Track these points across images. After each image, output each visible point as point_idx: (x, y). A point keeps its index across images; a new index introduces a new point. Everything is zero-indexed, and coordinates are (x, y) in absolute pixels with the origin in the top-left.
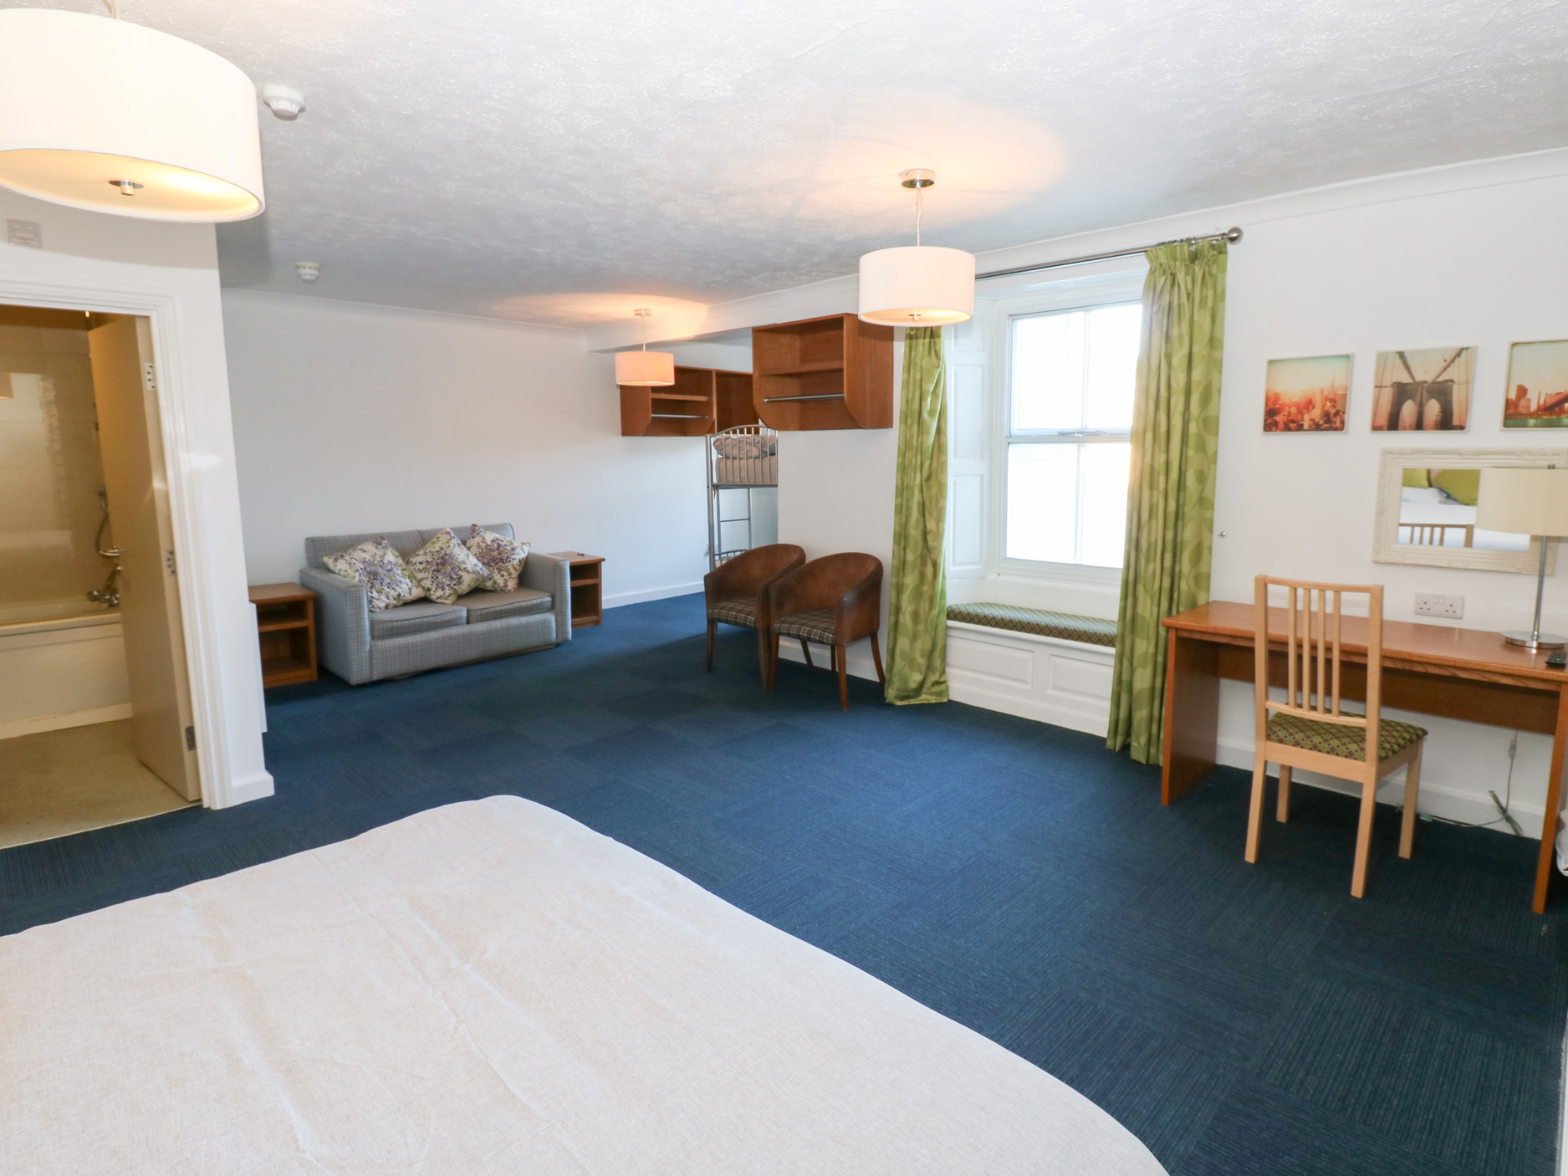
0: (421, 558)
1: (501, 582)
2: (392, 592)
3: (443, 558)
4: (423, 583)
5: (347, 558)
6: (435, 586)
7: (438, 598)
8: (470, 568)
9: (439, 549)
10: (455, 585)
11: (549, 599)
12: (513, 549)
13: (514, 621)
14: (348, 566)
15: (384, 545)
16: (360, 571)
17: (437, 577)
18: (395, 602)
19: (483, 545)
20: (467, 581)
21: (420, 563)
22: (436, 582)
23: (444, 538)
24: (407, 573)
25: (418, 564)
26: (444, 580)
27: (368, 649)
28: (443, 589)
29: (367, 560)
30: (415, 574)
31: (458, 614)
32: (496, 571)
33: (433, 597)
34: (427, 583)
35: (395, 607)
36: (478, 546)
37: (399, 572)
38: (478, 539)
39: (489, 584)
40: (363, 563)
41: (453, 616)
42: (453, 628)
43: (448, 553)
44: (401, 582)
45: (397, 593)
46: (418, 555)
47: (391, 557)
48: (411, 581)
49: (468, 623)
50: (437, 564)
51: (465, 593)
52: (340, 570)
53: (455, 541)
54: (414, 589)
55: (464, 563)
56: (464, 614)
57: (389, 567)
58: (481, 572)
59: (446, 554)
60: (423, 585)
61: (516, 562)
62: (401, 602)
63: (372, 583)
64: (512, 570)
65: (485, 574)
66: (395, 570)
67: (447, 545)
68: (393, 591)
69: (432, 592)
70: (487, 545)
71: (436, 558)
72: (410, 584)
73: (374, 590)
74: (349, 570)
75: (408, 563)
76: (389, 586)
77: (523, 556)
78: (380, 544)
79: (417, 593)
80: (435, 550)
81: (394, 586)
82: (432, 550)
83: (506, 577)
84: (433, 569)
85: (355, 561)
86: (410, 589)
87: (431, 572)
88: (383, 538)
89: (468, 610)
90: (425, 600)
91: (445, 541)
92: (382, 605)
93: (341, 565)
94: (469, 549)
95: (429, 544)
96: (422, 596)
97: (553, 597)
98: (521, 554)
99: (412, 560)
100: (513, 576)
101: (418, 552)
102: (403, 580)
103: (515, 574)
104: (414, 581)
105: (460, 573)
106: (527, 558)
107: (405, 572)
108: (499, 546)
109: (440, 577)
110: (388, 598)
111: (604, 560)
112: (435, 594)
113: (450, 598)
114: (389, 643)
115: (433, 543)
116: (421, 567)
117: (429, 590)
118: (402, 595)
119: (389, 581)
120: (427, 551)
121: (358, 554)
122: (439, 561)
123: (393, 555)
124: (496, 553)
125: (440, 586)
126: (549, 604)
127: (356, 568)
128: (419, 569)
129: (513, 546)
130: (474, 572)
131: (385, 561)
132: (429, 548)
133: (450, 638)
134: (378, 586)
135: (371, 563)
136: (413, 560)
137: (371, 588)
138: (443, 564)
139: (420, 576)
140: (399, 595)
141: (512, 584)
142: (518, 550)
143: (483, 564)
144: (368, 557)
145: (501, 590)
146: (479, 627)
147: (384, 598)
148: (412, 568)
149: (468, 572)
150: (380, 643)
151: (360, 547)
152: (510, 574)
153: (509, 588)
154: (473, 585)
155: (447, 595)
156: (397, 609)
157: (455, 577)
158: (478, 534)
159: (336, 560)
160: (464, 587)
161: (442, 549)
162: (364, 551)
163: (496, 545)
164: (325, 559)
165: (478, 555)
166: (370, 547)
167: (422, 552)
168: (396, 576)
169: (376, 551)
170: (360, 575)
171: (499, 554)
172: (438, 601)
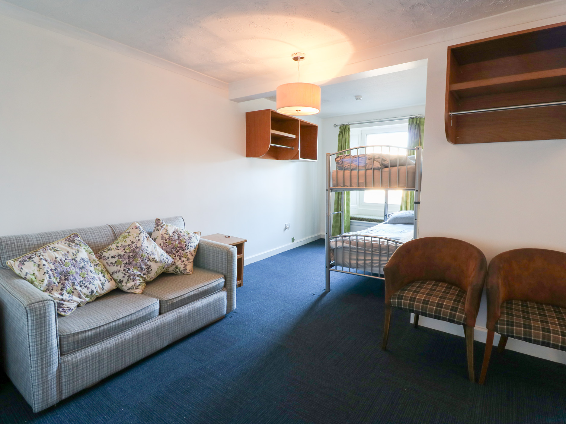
0: (113, 253)
1: (182, 267)
2: (85, 291)
3: (134, 251)
4: (115, 276)
5: (36, 259)
6: (126, 277)
7: (129, 289)
8: (157, 259)
9: (130, 243)
10: (144, 274)
11: (223, 280)
12: (189, 238)
13: (198, 304)
14: (36, 268)
15: (76, 242)
16: (50, 272)
17: (129, 269)
18: (88, 299)
19: (167, 236)
20: (155, 268)
21: (113, 257)
22: (128, 274)
23: (134, 233)
24: (100, 268)
25: (110, 258)
26: (135, 271)
27: (55, 370)
28: (134, 280)
29: (58, 259)
30: (108, 268)
31: (152, 308)
32: (178, 258)
33: (125, 288)
34: (119, 276)
35: (88, 303)
36: (163, 237)
37: (92, 269)
38: (162, 231)
39: (171, 270)
40: (54, 264)
41: (147, 311)
42: (147, 322)
43: (138, 246)
44: (93, 278)
45: (90, 290)
46: (110, 250)
47: (84, 253)
48: (104, 276)
49: (160, 314)
50: (129, 257)
51: (152, 279)
52: (26, 274)
53: (144, 235)
54: (107, 283)
55: (153, 254)
56: (157, 307)
57: (82, 265)
58: (167, 260)
59: (137, 247)
60: (116, 278)
61: (192, 249)
62: (93, 298)
63: (63, 284)
64: (190, 256)
65: (170, 262)
66: (88, 267)
67: (137, 238)
68: (86, 289)
69: (124, 284)
70: (170, 236)
71: (128, 251)
72: (102, 279)
73: (64, 292)
74: (37, 273)
75: (100, 258)
76: (81, 285)
77: (197, 243)
78: (73, 241)
79: (109, 286)
80: (126, 244)
81: (87, 284)
82: (124, 244)
83: (186, 262)
84: (125, 262)
85: (44, 262)
86: (103, 284)
87: (123, 265)
88: (76, 235)
89: (160, 301)
90: (117, 291)
91: (135, 235)
92: (73, 306)
93: (29, 268)
94: (155, 240)
95: (120, 238)
96: (114, 288)
97: (225, 278)
98: (194, 243)
99: (104, 254)
100: (190, 261)
101: (110, 246)
102: (96, 276)
103: (192, 259)
104: (106, 276)
105: (149, 263)
106: (199, 244)
107: (98, 267)
108: (179, 237)
109: (131, 270)
110: (80, 297)
111: (246, 241)
112: (125, 287)
113: (140, 287)
114: (80, 355)
115: (125, 237)
116: (113, 260)
117: (121, 282)
118: (95, 291)
119: (82, 279)
120: (119, 245)
121: (49, 254)
122: (131, 254)
123: (86, 251)
124: (177, 243)
125: (131, 277)
126: (223, 284)
127: (45, 270)
128: (112, 263)
129: (189, 236)
130: (161, 262)
131: (78, 259)
132: (121, 242)
133: (145, 334)
134: (69, 287)
135: (62, 263)
136: (106, 254)
137: (62, 289)
138: (134, 257)
139: (112, 269)
140: (92, 292)
141: (189, 267)
142: (193, 239)
143: (167, 252)
144: (59, 256)
145: (181, 273)
146: (170, 316)
147: (76, 298)
148: (105, 262)
149: (156, 262)
150: (70, 358)
151: (52, 246)
152: (188, 260)
153: (188, 271)
154: (160, 272)
155: (138, 284)
156: (90, 304)
157: (145, 267)
158: (162, 227)
159: (23, 263)
160: (153, 275)
161: (133, 243)
162: (56, 250)
163: (176, 236)
164: (10, 263)
165: (162, 245)
166: (61, 245)
167: (114, 246)
168: (89, 272)
169: (69, 249)
170: (50, 278)
171: (179, 243)
172: (129, 291)
